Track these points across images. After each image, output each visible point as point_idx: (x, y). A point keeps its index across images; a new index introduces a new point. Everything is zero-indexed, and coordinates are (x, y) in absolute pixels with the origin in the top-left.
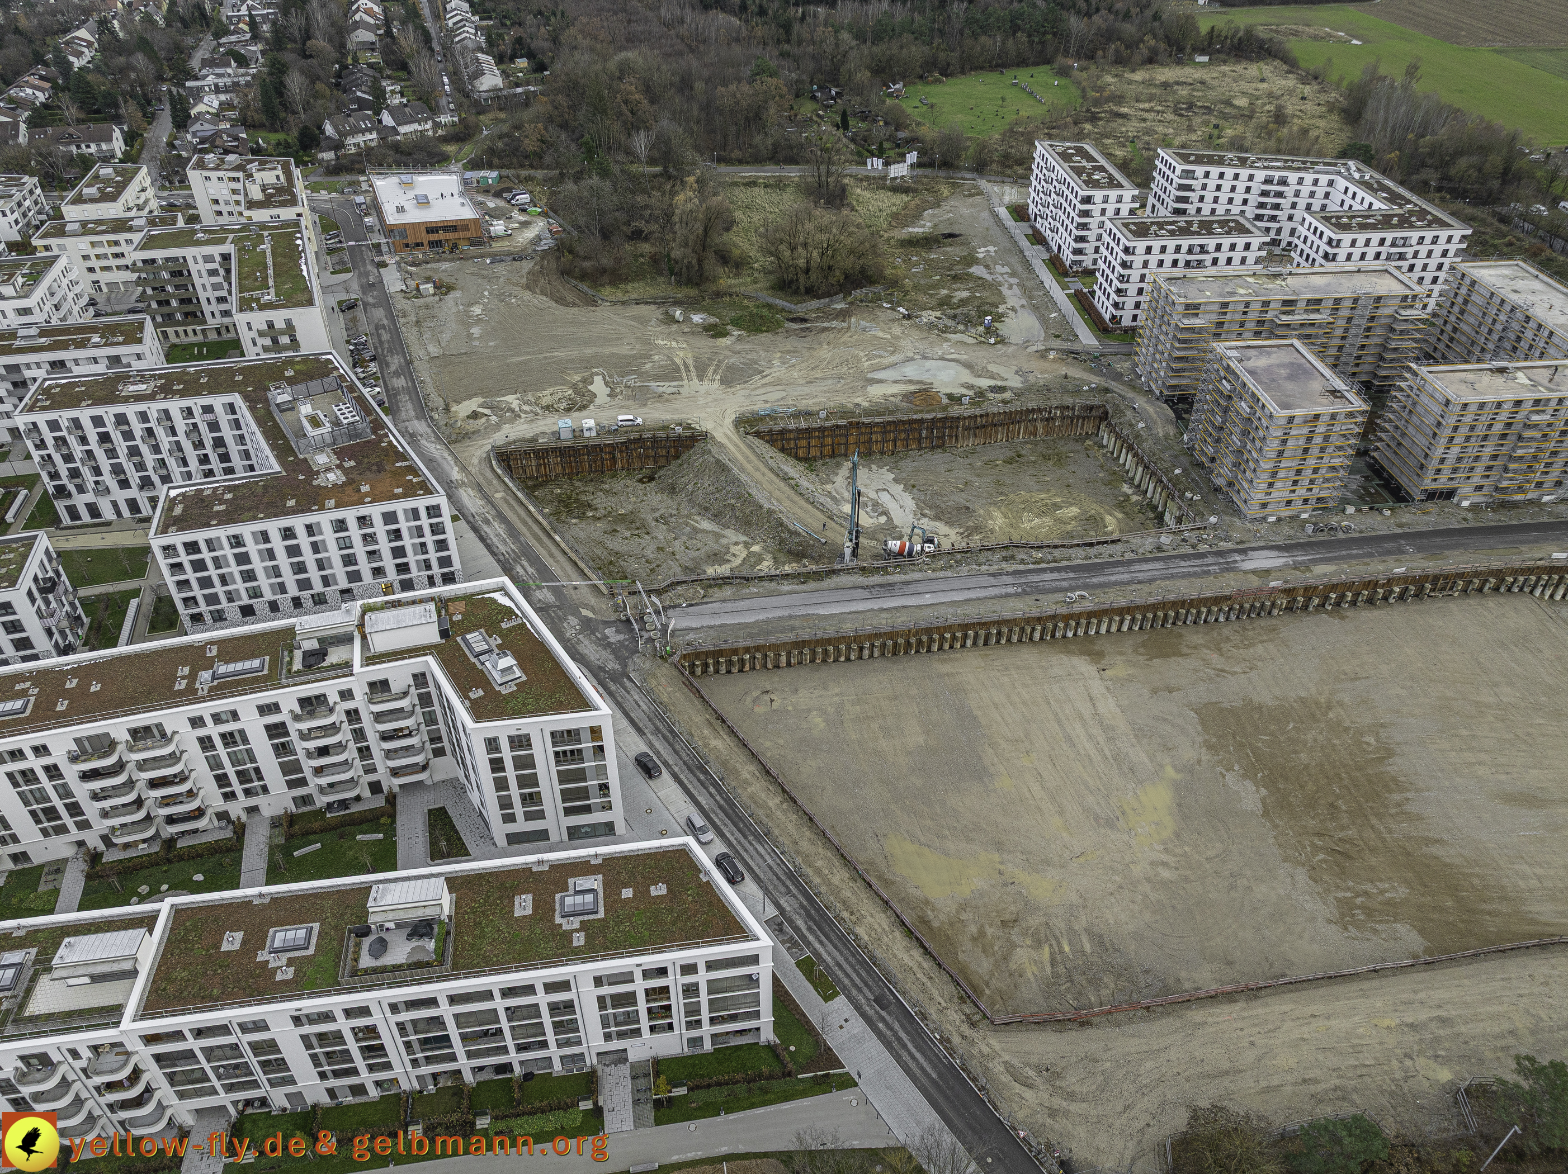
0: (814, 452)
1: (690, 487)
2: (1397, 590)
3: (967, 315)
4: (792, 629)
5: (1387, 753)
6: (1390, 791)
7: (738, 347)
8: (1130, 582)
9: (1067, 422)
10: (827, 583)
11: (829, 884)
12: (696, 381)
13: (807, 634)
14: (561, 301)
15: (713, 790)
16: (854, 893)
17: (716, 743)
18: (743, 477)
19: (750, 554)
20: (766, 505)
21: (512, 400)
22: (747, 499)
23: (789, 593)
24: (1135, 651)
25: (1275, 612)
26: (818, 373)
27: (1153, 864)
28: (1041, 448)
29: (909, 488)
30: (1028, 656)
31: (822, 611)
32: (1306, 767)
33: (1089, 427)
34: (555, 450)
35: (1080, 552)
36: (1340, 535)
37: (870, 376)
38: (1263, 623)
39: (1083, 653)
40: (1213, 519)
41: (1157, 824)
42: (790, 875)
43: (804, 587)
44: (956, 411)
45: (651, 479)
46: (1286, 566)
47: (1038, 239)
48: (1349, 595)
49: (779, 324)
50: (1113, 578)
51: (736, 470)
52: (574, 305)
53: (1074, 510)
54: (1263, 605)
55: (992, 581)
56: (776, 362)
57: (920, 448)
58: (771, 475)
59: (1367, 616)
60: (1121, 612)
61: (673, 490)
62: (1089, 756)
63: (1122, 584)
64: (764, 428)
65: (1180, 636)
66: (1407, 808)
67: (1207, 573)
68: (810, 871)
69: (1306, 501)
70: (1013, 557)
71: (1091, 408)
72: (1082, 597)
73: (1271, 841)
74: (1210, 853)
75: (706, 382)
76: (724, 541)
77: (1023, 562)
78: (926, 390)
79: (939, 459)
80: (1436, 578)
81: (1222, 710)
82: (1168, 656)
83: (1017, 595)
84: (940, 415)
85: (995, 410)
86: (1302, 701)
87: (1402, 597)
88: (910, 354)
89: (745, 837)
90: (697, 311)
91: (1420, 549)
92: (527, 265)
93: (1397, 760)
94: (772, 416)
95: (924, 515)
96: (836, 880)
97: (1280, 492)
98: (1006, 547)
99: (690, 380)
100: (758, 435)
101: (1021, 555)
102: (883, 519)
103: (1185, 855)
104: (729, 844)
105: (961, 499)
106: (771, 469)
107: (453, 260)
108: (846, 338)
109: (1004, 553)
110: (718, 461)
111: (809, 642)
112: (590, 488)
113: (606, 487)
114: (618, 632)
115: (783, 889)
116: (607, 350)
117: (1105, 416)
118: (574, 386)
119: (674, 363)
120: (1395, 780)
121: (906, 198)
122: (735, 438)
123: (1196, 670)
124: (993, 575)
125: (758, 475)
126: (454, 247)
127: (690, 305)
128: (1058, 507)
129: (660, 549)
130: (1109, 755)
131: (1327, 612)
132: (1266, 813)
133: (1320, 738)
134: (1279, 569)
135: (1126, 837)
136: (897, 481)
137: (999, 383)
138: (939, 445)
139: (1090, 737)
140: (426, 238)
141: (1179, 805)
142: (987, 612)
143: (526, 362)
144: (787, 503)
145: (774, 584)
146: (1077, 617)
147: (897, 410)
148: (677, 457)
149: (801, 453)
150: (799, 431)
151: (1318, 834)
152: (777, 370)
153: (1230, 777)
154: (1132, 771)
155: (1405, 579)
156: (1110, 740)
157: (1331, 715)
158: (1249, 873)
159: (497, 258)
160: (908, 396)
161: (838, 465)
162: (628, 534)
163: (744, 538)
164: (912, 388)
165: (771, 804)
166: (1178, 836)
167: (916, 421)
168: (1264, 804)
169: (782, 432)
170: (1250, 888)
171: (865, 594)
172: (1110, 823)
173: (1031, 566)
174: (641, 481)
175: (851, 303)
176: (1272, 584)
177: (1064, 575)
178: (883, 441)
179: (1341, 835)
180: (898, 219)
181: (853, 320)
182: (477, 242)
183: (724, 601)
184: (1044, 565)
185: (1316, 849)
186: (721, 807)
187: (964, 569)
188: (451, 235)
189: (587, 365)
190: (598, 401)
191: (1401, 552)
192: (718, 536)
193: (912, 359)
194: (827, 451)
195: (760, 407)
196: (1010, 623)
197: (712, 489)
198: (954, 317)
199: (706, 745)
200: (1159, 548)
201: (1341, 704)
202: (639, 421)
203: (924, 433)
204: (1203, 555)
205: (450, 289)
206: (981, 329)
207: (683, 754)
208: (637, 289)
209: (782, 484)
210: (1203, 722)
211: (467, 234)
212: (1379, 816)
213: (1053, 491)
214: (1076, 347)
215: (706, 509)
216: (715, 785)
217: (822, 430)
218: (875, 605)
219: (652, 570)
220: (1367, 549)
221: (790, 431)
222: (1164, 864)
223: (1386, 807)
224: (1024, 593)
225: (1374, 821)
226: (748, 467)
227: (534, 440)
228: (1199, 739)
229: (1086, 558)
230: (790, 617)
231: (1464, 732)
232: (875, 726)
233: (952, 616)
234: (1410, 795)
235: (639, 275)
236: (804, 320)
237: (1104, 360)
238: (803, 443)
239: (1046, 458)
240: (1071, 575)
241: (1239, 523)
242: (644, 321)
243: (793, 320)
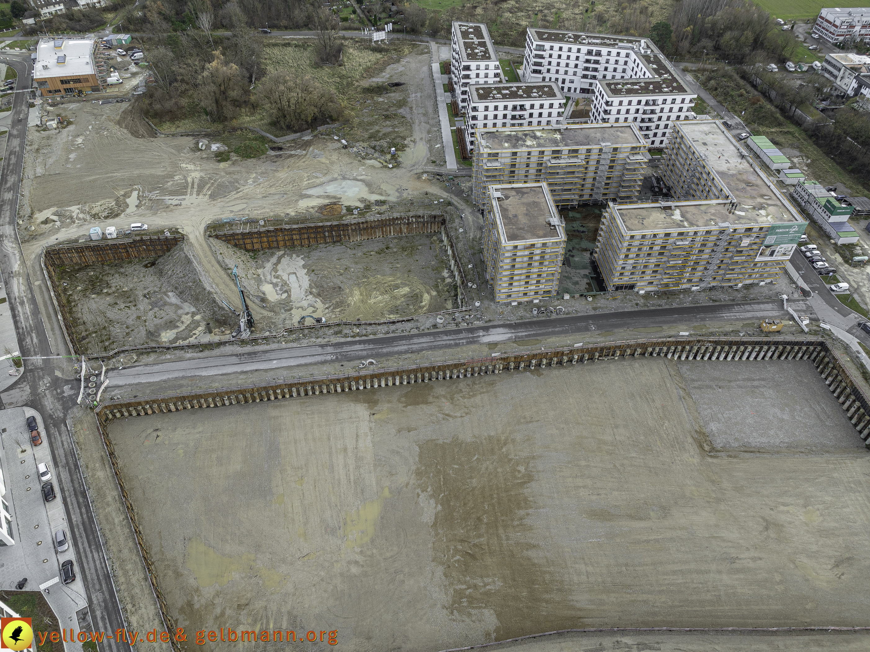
0: (256, 246)
1: (170, 272)
2: (576, 357)
3: (381, 146)
4: (181, 386)
5: (529, 478)
6: (519, 508)
7: (232, 169)
8: (406, 352)
9: (421, 225)
10: (217, 352)
11: (128, 582)
12: (195, 195)
13: (185, 392)
14: (135, 134)
15: (84, 510)
16: (142, 590)
17: (101, 474)
18: (199, 268)
19: (193, 322)
20: (208, 288)
21: (74, 210)
22: (198, 283)
23: (189, 359)
24: (399, 401)
25: (496, 372)
26: (273, 190)
27: (349, 563)
28: (403, 243)
29: (311, 271)
30: (331, 404)
31: (204, 373)
32: (474, 489)
33: (435, 228)
34: (88, 248)
35: (384, 328)
36: (554, 316)
37: (304, 192)
38: (487, 379)
39: (365, 402)
40: (477, 304)
41: (363, 532)
42: (107, 577)
43: (200, 355)
44: (349, 219)
45: (153, 264)
46: (509, 339)
47: (450, 88)
48: (544, 361)
49: (263, 153)
50: (396, 349)
51: (195, 263)
52: (143, 136)
53: (406, 290)
54: (487, 367)
55: (320, 350)
56: (250, 181)
57: (326, 243)
58: (217, 266)
59: (556, 373)
60: (393, 375)
61: (161, 273)
62: (339, 480)
63: (400, 353)
64: (226, 231)
65: (432, 388)
66: (525, 521)
67: (457, 345)
68: (120, 573)
69: (536, 293)
70: (340, 332)
71: (435, 217)
72: (372, 363)
73: (430, 545)
74: (388, 555)
75: (201, 196)
76: (180, 312)
77: (346, 336)
78: (335, 204)
79: (337, 250)
80: (602, 349)
81: (436, 445)
82: (418, 404)
83: (332, 361)
84: (335, 223)
85: (372, 219)
86: (490, 438)
87: (581, 360)
88: (336, 176)
89: (90, 547)
90: (217, 141)
91: (599, 328)
92: (125, 106)
93: (533, 484)
94: (230, 224)
95: (311, 293)
96: (134, 580)
97: (518, 288)
98: (338, 325)
99: (191, 194)
100: (217, 237)
101: (346, 331)
102: (285, 296)
103: (372, 556)
104: (78, 552)
105: (337, 281)
106: (218, 262)
107: (78, 102)
108: (301, 163)
109: (336, 329)
110: (186, 256)
111: (188, 397)
112: (112, 272)
113: (122, 270)
114: (71, 388)
115: (97, 587)
116: (148, 172)
117: (444, 222)
118: (117, 200)
119: (187, 182)
120: (526, 500)
121: (379, 56)
122: (202, 239)
123: (431, 415)
124: (322, 346)
125: (208, 266)
126: (80, 92)
127: (213, 137)
128: (397, 287)
129: (139, 318)
130: (352, 478)
131: (531, 371)
132: (435, 525)
133: (491, 467)
134: (504, 342)
135: (339, 542)
136: (304, 267)
137: (382, 198)
138: (337, 241)
139: (346, 465)
140: (62, 87)
141: (382, 518)
142: (304, 375)
143: (95, 181)
144: (222, 287)
145: (183, 352)
146: (364, 379)
147: (312, 219)
148: (168, 250)
149: (249, 247)
150: (243, 234)
151: (462, 541)
152: (248, 188)
153: (423, 496)
154: (362, 491)
155: (582, 350)
156: (358, 467)
157: (504, 450)
158: (407, 570)
159: (107, 101)
160: (322, 208)
161: (273, 254)
162: (122, 306)
163: (193, 309)
164: (327, 201)
165: (116, 521)
166: (372, 541)
167: (320, 227)
168: (436, 518)
169: (233, 235)
170: (403, 582)
171: (235, 360)
172: (333, 531)
173: (349, 339)
174: (146, 266)
175: (315, 136)
176: (493, 355)
177: (367, 346)
178: (301, 239)
179: (476, 541)
180: (369, 72)
181: (311, 149)
182: (95, 89)
183: (146, 365)
184: (357, 339)
185: (456, 550)
186: (83, 524)
187: (305, 342)
188: (78, 85)
189: (131, 183)
190: (128, 211)
191: (587, 329)
192: (178, 307)
193: (336, 179)
194: (265, 245)
195: (226, 216)
196: (320, 383)
197: (181, 275)
198: (374, 148)
199: (93, 475)
200: (435, 326)
201: (513, 441)
202: (145, 227)
203: (327, 234)
204: (459, 332)
205: (69, 123)
206: (389, 157)
207: (76, 483)
208: (187, 125)
209: (222, 273)
210: (420, 456)
211: (89, 84)
212: (505, 527)
213: (399, 275)
214: (442, 170)
215: (176, 288)
216: (87, 506)
217: (259, 233)
218: (238, 369)
219: (128, 334)
220: (566, 327)
221: (238, 234)
222: (356, 562)
223: (512, 520)
224: (337, 360)
225: (501, 531)
226: (204, 261)
227: (76, 241)
228: (414, 468)
229: (388, 333)
230: (183, 378)
231: (583, 463)
232: (214, 456)
233: (282, 378)
234: (530, 511)
235: (184, 116)
236: (280, 149)
237: (456, 180)
238: (248, 241)
239: (404, 249)
240: (371, 346)
241: (493, 306)
242: (179, 149)
243: (273, 149)
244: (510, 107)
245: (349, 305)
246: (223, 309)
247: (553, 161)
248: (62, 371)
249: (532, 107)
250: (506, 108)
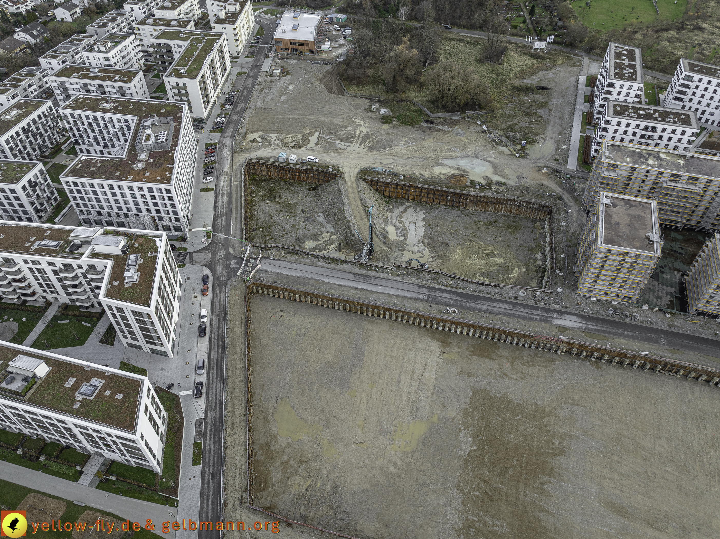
0: (392, 194)
1: (324, 198)
2: (638, 363)
3: (515, 137)
4: (308, 284)
5: (561, 452)
6: (544, 474)
7: (391, 131)
8: (485, 311)
9: (529, 210)
10: (340, 267)
11: (233, 413)
12: (358, 145)
13: (309, 289)
14: (329, 90)
15: (220, 351)
16: (240, 421)
17: (237, 330)
18: (345, 201)
19: (330, 239)
20: (348, 217)
21: (274, 137)
22: (342, 211)
23: (320, 266)
24: (468, 349)
25: (559, 352)
26: (417, 154)
27: (390, 461)
28: (509, 221)
29: (428, 224)
30: (413, 334)
31: (327, 280)
32: (508, 443)
33: (541, 216)
34: (275, 166)
35: (473, 287)
36: (628, 321)
37: (441, 161)
38: (549, 355)
39: (440, 340)
40: (559, 290)
41: (407, 442)
42: (221, 403)
43: (328, 265)
44: (470, 191)
45: (314, 189)
46: (579, 328)
47: (590, 100)
48: (606, 357)
49: (418, 123)
50: (478, 306)
51: (344, 196)
52: (334, 93)
53: (501, 260)
54: (552, 346)
55: (416, 289)
56: (402, 143)
57: (446, 205)
58: (359, 202)
59: (614, 371)
60: (470, 326)
61: (318, 197)
62: (401, 395)
63: (480, 311)
64: (373, 177)
65: (498, 347)
66: (546, 487)
67: (531, 319)
68: (230, 403)
69: (617, 296)
70: (437, 279)
71: (544, 206)
72: (454, 312)
73: (458, 474)
74: (422, 468)
75: (362, 147)
76: (323, 229)
77: (440, 284)
78: (462, 176)
79: (453, 213)
80: (666, 364)
81: (488, 395)
82: (482, 356)
83: (423, 300)
84: (458, 191)
85: (489, 195)
86: (536, 406)
87: (642, 367)
88: (470, 153)
89: (217, 378)
90: (385, 107)
91: (669, 343)
92: (328, 67)
93: (563, 458)
94: (378, 173)
95: (423, 242)
96: (237, 412)
97: (601, 286)
98: (437, 273)
99: (356, 144)
100: (365, 180)
101: (442, 280)
102: (402, 238)
103: (409, 464)
104: (208, 379)
105: (446, 238)
106: (361, 200)
107: (298, 59)
108: (445, 137)
109: (434, 276)
110: (339, 189)
111: (310, 294)
112: (285, 187)
113: (292, 188)
114: (236, 263)
115: (213, 408)
116: (330, 120)
117: (550, 213)
118: (303, 136)
119: (355, 133)
120: (552, 469)
121: (535, 61)
122: (354, 179)
123: (491, 369)
124: (419, 286)
125: (352, 201)
126: (301, 52)
127: (383, 103)
128: (494, 256)
129: (294, 225)
130: (412, 397)
131: (591, 362)
132: (467, 459)
133: (529, 430)
134: (573, 329)
135: (387, 443)
136: (424, 220)
137: (503, 180)
138: (456, 206)
139: (410, 385)
140: (290, 47)
141: (426, 437)
142: (398, 304)
143: (292, 119)
144: (358, 219)
145: (316, 260)
146: (445, 322)
147: (441, 184)
148: (328, 182)
149: (386, 194)
150: (384, 183)
151: (485, 481)
152: (399, 149)
153: (463, 432)
154: (417, 410)
155: (646, 358)
156: (419, 390)
157: (545, 420)
158: (432, 486)
159: (317, 62)
160: (451, 177)
161: (402, 204)
162: (285, 214)
163: (333, 230)
164: (457, 172)
165: (238, 366)
166: (413, 452)
167: (445, 191)
168: (469, 454)
169: (377, 182)
170: (427, 494)
171: (351, 277)
172: (385, 433)
173: (442, 287)
174: (309, 189)
175: (463, 118)
176: (561, 337)
177: (455, 297)
178: (427, 197)
179: (497, 486)
180: (523, 73)
181: (456, 127)
182: (312, 52)
183: (289, 262)
184: (449, 288)
185: (478, 487)
186: (217, 360)
187: (407, 279)
188: (301, 47)
189: (316, 125)
190: (309, 146)
191: (656, 341)
192: (323, 226)
193: (469, 156)
194: (399, 195)
195: (376, 166)
196: (410, 315)
197: (332, 202)
198: (508, 137)
199: (233, 329)
200: (516, 297)
201: (556, 416)
202: (317, 160)
203: (449, 198)
204: (536, 308)
205: (288, 74)
206: (518, 147)
207: (221, 330)
208: (368, 90)
209: (361, 208)
210: (472, 399)
211: (308, 48)
212: (526, 484)
213: (498, 246)
214: (562, 169)
215: (325, 211)
216: (223, 349)
217: (397, 185)
218: (352, 284)
219: (283, 235)
220: (637, 333)
221: (381, 182)
222: (395, 464)
223: (534, 481)
224: (428, 300)
225: (521, 486)
226: (351, 196)
227: (268, 159)
228: (463, 407)
229: (475, 291)
230: (312, 279)
231: (615, 458)
232: (316, 344)
233: (382, 301)
234: (553, 480)
235: (368, 83)
236: (432, 123)
237: (572, 180)
238: (387, 189)
239: (509, 226)
240: (458, 298)
241: (573, 295)
242: (357, 107)
243: (426, 121)
244: (642, 127)
245: (450, 260)
246: (354, 236)
247: (670, 183)
248: (234, 249)
249: (664, 130)
250: (638, 126)
